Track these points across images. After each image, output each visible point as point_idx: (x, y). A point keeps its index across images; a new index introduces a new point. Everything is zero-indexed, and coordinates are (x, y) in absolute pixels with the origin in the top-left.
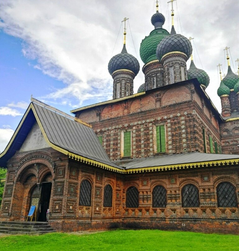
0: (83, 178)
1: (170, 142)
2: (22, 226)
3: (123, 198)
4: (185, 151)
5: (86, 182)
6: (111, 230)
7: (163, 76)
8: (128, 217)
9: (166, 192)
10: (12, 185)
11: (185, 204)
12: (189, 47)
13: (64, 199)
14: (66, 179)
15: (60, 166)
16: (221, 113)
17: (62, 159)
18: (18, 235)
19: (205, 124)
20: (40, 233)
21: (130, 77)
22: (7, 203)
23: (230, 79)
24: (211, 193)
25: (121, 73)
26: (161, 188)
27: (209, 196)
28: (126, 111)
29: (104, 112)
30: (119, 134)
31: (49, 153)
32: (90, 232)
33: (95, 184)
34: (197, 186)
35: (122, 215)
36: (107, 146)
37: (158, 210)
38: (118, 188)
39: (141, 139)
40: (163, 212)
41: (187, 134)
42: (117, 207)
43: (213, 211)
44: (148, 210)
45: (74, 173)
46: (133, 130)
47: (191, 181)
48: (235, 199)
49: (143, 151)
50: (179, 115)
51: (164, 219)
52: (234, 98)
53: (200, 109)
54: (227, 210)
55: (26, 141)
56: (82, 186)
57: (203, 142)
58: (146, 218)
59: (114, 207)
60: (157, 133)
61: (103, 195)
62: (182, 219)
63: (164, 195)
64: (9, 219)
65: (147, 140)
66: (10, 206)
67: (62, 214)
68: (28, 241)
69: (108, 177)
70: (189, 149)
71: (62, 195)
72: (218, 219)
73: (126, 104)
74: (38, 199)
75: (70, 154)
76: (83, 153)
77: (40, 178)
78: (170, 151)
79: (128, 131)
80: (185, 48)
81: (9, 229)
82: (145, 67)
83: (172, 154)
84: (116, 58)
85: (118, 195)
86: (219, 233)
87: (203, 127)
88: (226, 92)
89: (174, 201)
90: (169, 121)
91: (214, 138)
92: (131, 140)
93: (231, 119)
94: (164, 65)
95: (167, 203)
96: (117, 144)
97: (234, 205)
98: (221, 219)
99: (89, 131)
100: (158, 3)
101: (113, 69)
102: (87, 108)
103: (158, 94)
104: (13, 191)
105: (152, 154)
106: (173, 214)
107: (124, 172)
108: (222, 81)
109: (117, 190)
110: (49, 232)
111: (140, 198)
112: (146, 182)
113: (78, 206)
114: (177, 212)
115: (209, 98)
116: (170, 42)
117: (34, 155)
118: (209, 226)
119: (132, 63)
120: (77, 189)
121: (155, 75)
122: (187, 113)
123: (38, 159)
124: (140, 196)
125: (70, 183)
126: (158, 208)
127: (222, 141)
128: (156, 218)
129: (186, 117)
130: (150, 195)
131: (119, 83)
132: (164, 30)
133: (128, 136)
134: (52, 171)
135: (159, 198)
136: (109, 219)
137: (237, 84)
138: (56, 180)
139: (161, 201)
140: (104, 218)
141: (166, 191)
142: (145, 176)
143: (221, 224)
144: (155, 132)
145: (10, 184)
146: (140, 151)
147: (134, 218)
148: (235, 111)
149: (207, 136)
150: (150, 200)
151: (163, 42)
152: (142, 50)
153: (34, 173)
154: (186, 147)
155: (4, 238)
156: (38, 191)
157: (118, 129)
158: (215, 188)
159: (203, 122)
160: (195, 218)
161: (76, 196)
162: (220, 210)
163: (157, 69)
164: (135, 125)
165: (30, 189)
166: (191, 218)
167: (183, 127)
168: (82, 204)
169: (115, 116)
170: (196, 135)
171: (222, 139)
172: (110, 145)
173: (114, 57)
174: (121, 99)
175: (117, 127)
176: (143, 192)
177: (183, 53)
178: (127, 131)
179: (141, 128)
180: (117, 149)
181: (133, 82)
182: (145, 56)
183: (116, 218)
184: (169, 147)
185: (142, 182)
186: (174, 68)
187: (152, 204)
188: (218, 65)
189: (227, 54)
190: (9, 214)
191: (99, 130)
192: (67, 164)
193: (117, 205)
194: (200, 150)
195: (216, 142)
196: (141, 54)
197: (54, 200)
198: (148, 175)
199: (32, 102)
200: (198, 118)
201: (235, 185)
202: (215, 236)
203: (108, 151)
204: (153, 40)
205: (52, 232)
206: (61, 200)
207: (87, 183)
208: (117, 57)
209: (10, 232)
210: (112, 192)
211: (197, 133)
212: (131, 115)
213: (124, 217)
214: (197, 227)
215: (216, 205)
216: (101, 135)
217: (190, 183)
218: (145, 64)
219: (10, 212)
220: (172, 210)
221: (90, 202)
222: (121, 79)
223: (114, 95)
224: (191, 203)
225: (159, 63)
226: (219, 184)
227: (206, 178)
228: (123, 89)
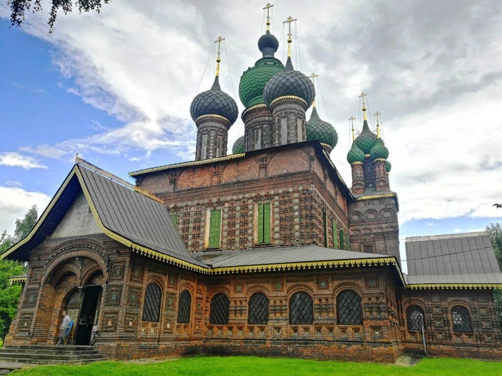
0: (150, 281)
1: (277, 229)
2: (53, 352)
3: (206, 310)
4: (298, 242)
5: (153, 286)
6: (186, 357)
7: (271, 130)
8: (212, 338)
9: (269, 303)
10: (38, 289)
11: (294, 320)
12: (311, 91)
13: (121, 311)
14: (126, 282)
15: (117, 262)
16: (351, 187)
17: (121, 252)
18: (48, 365)
19: (328, 204)
20: (84, 361)
21: (223, 127)
22: (27, 316)
23: (366, 140)
24: (329, 305)
25: (210, 120)
26: (261, 297)
27: (327, 309)
28: (215, 179)
29: (181, 178)
30: (203, 212)
31: (101, 241)
32: (156, 360)
33: (166, 289)
34: (311, 295)
35: (203, 335)
36: (183, 230)
37: (256, 329)
38: (199, 295)
39: (236, 222)
40: (262, 331)
41: (300, 218)
42: (197, 323)
43: (331, 330)
44: (241, 328)
45: (137, 274)
46: (225, 208)
47: (303, 287)
48: (360, 314)
49: (237, 239)
50: (291, 190)
51: (263, 341)
52: (370, 167)
53: (321, 183)
54: (349, 329)
55: (63, 222)
56: (148, 293)
57: (323, 231)
58: (237, 339)
59: (192, 324)
60: (259, 214)
61: (177, 305)
62: (289, 341)
63: (265, 306)
64: (30, 342)
65: (245, 223)
66: (31, 321)
67: (117, 334)
68: (68, 373)
69: (186, 279)
70: (303, 240)
71: (118, 305)
72: (337, 341)
73: (215, 168)
74: (78, 310)
75: (134, 246)
76: (151, 243)
77: (83, 279)
78: (277, 242)
79: (217, 209)
80: (305, 92)
81: (33, 356)
82: (245, 112)
83: (279, 247)
84: (203, 97)
85: (199, 305)
86: (336, 361)
87: (324, 208)
88: (359, 157)
89: (278, 315)
90: (277, 198)
91: (340, 224)
92: (221, 222)
93: (364, 198)
94: (273, 113)
95: (269, 318)
96: (199, 228)
97: (358, 321)
98: (341, 341)
99: (159, 209)
100: (270, 20)
101: (198, 113)
102: (155, 170)
103: (263, 158)
104: (39, 298)
105: (250, 244)
106: (277, 333)
107: (209, 271)
108: (354, 141)
109: (198, 298)
110: (95, 361)
111: (231, 310)
112: (241, 287)
113: (140, 322)
114: (282, 331)
115: (335, 167)
116: (284, 81)
117: (75, 243)
118: (324, 350)
119: (228, 106)
120: (140, 297)
121: (260, 126)
122: (302, 188)
123: (82, 250)
124: (231, 307)
125: (130, 287)
126: (256, 326)
127: (351, 228)
128: (252, 339)
129: (300, 194)
130: (246, 307)
131: (206, 134)
132: (277, 60)
133: (217, 216)
134: (105, 270)
135: (258, 310)
136: (185, 340)
137: (375, 148)
138: (110, 283)
139: (261, 315)
140: (177, 339)
141: (268, 301)
142: (240, 278)
143: (340, 348)
144: (257, 213)
145: (34, 288)
146: (234, 240)
147: (221, 339)
148: (371, 185)
149: (330, 221)
150: (245, 313)
151: (274, 80)
152: (243, 87)
153: (73, 272)
154: (298, 237)
155: (28, 369)
156: (78, 299)
157: (203, 204)
158: (335, 298)
159: (325, 201)
160: (307, 340)
161: (139, 307)
162: (340, 328)
163: (263, 118)
164: (228, 201)
165: (66, 296)
166: (301, 340)
167: (296, 207)
168: (146, 319)
169: (199, 186)
170: (314, 221)
171: (351, 226)
172: (188, 230)
173: (200, 95)
174: (208, 161)
175: (201, 202)
176: (235, 302)
177: (302, 99)
178: (215, 210)
179: (237, 205)
180: (198, 236)
181: (227, 135)
182: (247, 96)
183: (195, 340)
184: (274, 235)
185: (235, 287)
186: (288, 120)
187: (247, 319)
188: (350, 118)
189: (364, 104)
190: (29, 334)
191: (172, 206)
192: (128, 259)
193: (197, 321)
194: (318, 242)
195: (342, 231)
196: (240, 93)
197: (106, 313)
198: (243, 277)
199: (77, 164)
200: (318, 196)
201: (361, 295)
202: (330, 364)
203: (184, 238)
204: (259, 74)
205: (101, 360)
206: (117, 313)
207: (155, 289)
208: (205, 95)
209: (36, 361)
210: (190, 301)
211: (316, 218)
212: (223, 185)
213: (207, 338)
214: (308, 351)
215: (335, 322)
216: (175, 213)
217: (302, 290)
218: (247, 109)
219: (32, 330)
220: (275, 328)
221: (159, 315)
222: (210, 129)
223: (198, 152)
224: (301, 318)
225: (267, 109)
226: (340, 292)
227: (323, 284)
228: (212, 145)
